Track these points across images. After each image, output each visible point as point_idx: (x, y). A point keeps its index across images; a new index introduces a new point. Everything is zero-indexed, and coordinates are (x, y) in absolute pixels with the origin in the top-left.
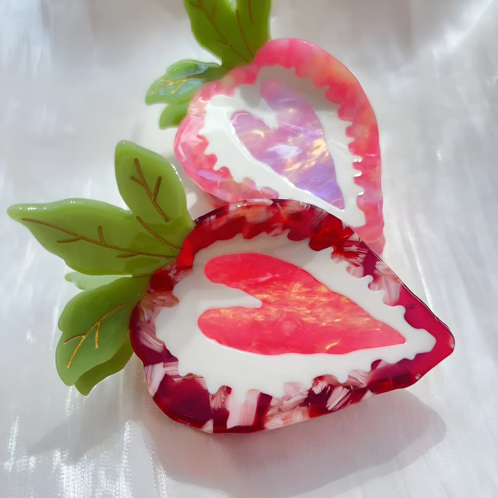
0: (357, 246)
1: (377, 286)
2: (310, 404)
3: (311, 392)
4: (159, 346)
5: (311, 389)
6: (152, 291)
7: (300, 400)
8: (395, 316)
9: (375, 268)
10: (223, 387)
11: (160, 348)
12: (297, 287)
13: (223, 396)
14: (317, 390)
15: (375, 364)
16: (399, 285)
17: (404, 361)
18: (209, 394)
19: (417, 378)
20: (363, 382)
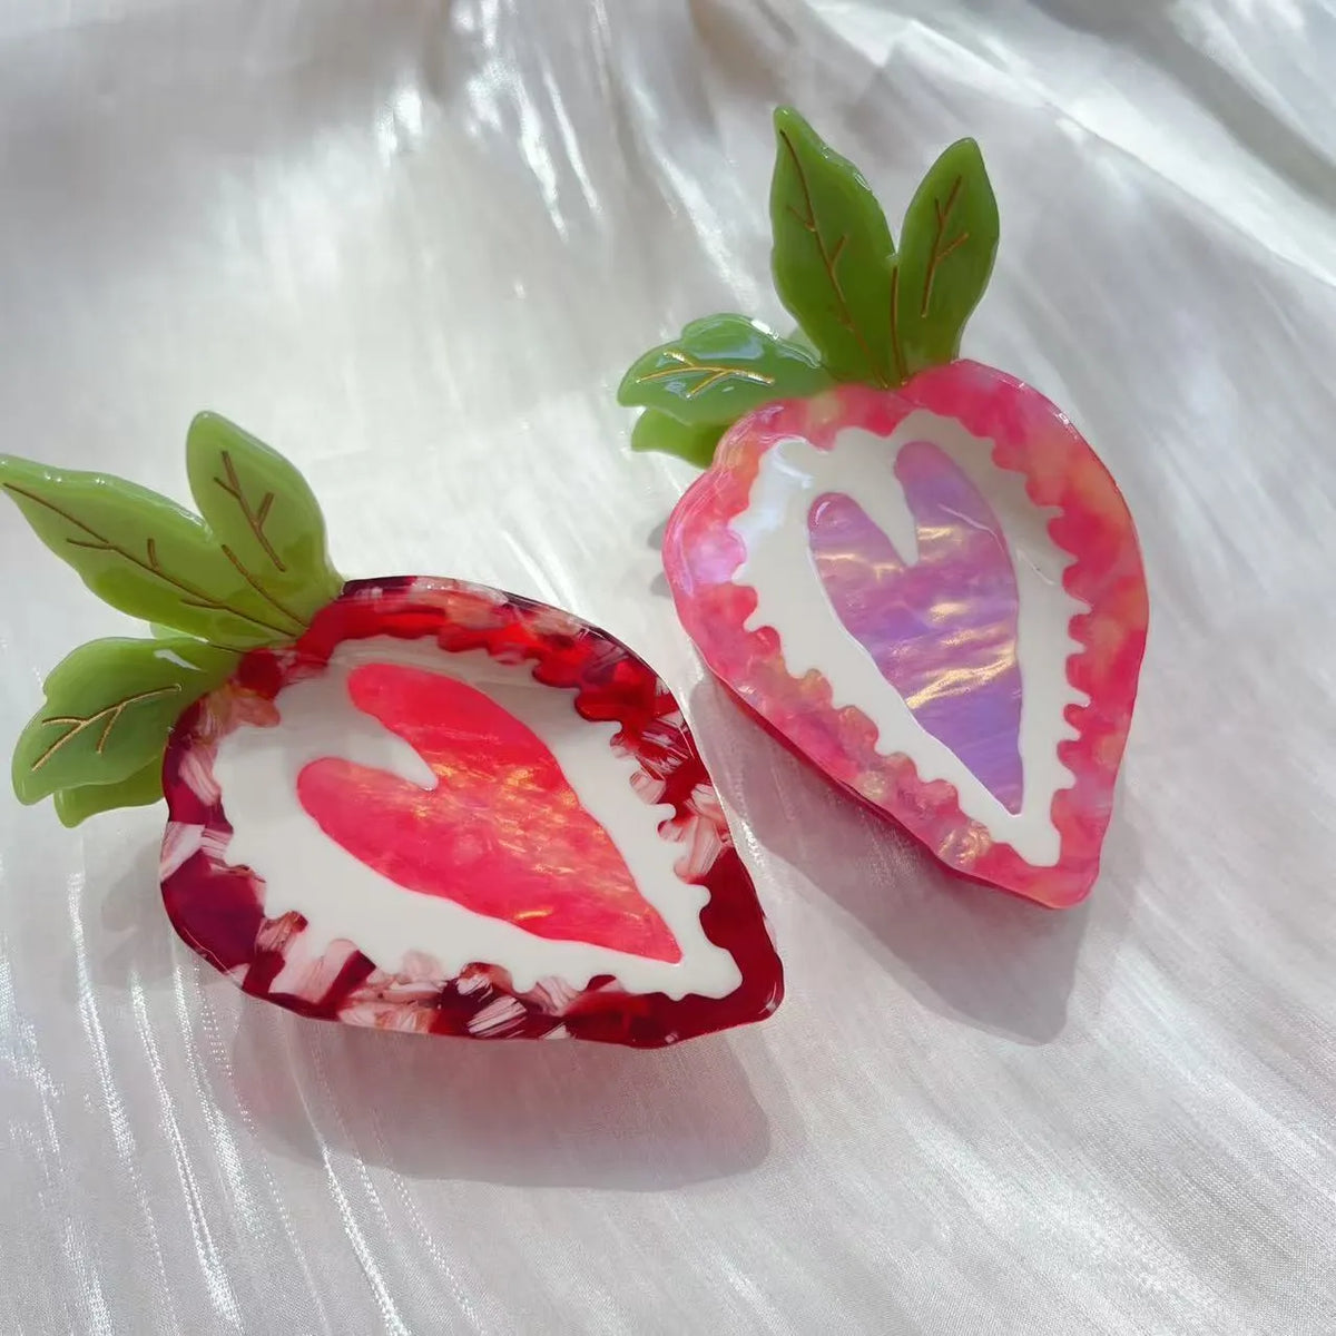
0: (670, 738)
1: (676, 831)
2: (439, 1007)
3: (451, 986)
4: (210, 793)
5: (456, 979)
6: (237, 683)
7: (426, 993)
8: (682, 906)
9: (690, 796)
10: (294, 914)
11: (209, 796)
12: (520, 775)
13: (286, 930)
14: (465, 987)
15: (599, 981)
16: (721, 846)
17: (659, 999)
18: (264, 916)
19: (669, 1039)
20: (560, 1004)
